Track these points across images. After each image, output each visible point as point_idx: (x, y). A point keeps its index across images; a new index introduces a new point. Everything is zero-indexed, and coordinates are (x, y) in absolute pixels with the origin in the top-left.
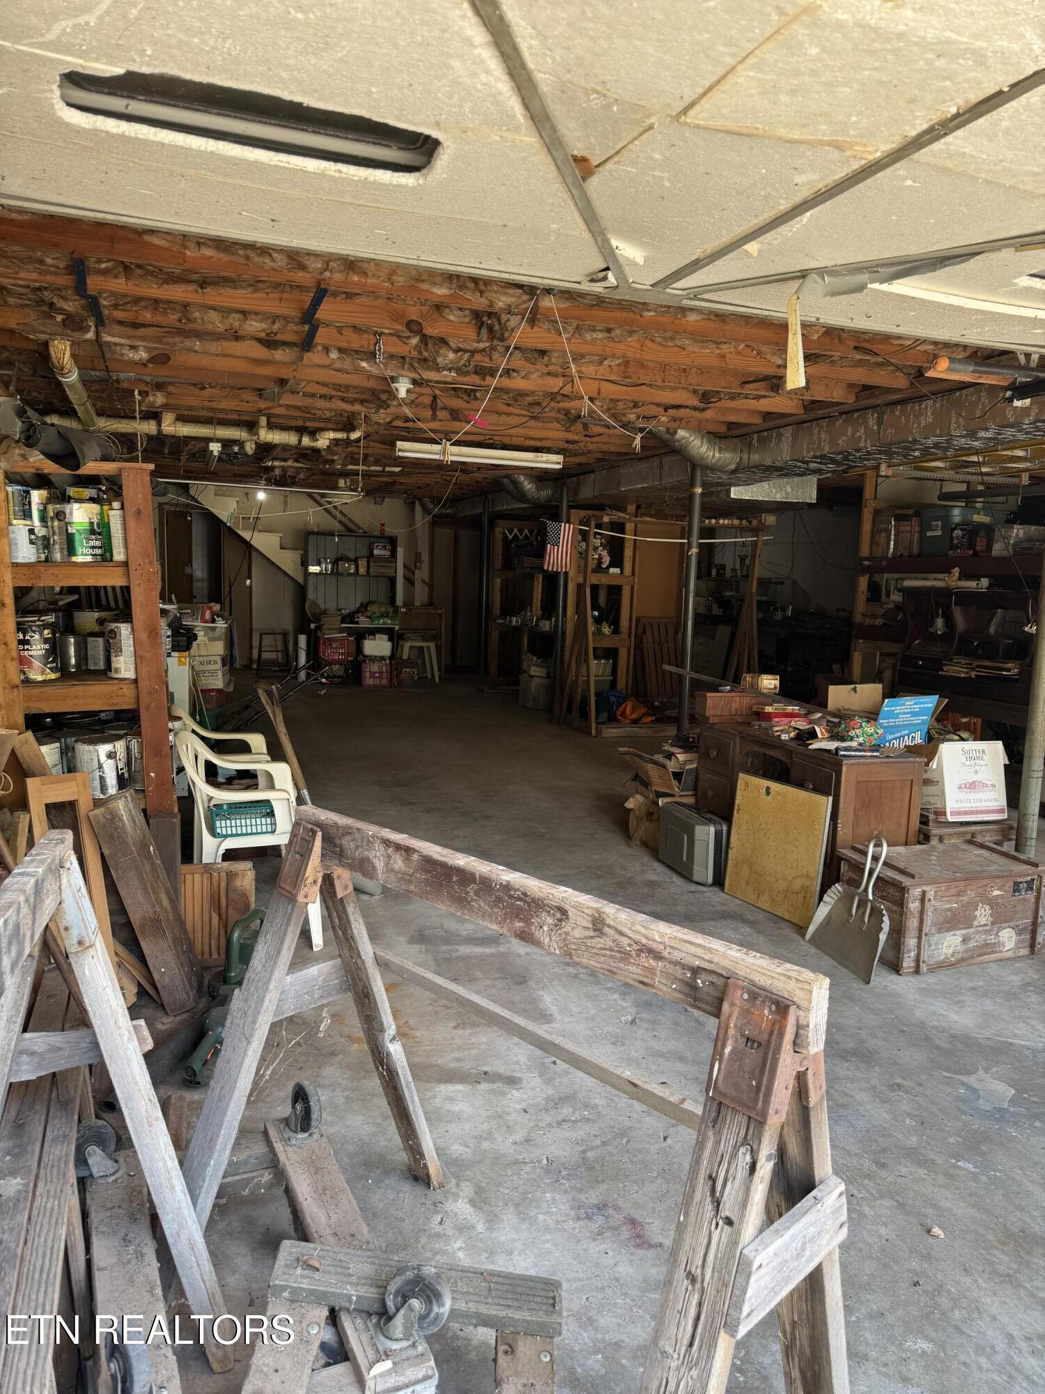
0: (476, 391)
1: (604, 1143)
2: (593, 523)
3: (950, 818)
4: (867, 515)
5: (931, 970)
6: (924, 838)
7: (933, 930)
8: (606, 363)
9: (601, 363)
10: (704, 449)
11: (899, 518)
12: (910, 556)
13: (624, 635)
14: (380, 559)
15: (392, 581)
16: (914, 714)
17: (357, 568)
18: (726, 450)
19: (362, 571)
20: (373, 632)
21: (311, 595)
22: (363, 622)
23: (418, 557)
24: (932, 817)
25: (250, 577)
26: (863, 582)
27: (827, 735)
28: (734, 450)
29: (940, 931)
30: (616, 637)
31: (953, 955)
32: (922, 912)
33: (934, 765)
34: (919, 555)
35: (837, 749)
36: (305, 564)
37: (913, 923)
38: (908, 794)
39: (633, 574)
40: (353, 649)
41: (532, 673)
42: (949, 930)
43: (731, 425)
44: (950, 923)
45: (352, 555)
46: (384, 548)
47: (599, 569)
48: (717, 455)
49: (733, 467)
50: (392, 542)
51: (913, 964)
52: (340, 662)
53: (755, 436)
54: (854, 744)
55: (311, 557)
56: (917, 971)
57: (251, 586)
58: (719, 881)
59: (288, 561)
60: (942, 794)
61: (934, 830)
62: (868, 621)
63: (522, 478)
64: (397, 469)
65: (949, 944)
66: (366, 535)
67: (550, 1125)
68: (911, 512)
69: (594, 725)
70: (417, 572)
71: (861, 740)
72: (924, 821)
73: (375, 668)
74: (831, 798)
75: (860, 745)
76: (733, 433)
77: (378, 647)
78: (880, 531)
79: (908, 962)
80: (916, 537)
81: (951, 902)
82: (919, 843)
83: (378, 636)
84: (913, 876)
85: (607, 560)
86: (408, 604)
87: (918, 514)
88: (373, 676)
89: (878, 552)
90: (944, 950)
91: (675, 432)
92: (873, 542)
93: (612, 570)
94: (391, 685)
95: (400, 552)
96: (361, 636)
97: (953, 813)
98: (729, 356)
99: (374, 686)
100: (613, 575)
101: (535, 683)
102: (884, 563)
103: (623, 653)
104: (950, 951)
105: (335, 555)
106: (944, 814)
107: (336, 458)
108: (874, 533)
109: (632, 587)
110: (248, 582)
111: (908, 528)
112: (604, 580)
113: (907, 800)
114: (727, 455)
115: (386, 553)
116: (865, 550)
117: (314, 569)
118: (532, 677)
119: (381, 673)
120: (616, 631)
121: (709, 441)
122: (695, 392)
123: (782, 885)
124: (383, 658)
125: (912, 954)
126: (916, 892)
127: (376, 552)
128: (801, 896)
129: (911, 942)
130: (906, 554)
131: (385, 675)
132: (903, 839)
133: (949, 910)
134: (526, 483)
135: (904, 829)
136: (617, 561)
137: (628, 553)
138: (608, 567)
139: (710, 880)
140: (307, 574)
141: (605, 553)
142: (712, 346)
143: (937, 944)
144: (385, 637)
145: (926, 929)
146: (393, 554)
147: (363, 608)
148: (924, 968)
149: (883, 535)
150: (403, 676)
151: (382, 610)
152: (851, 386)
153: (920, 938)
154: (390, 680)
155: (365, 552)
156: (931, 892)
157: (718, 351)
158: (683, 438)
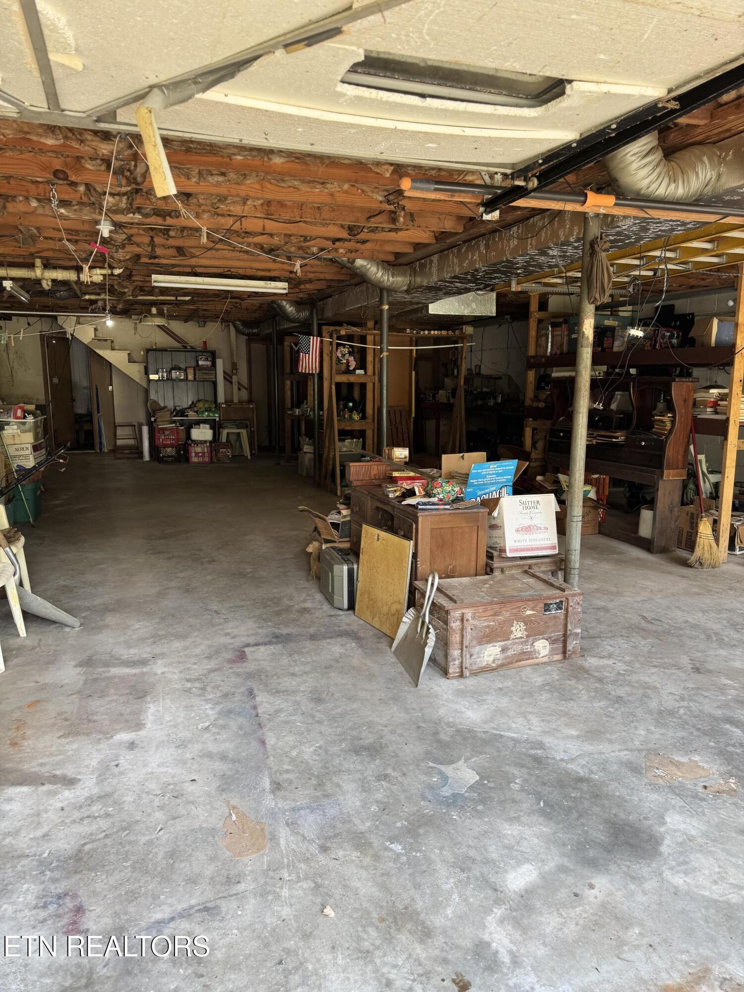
0: (169, 230)
1: (107, 836)
2: (335, 336)
3: (509, 555)
4: (533, 324)
5: (475, 674)
6: (489, 570)
7: (474, 643)
8: (249, 202)
9: (245, 203)
10: (380, 274)
11: (554, 325)
12: (562, 354)
13: (370, 420)
14: (202, 368)
15: (215, 384)
16: (498, 475)
17: (186, 375)
18: (398, 275)
19: (191, 377)
20: (198, 423)
21: (153, 396)
22: (192, 416)
23: (234, 366)
24: (495, 554)
25: (111, 385)
26: (531, 375)
27: (423, 493)
28: (404, 274)
29: (480, 643)
30: (363, 422)
31: (494, 661)
32: (462, 630)
33: (495, 514)
34: (567, 353)
35: (418, 504)
36: (147, 373)
37: (455, 638)
38: (475, 536)
39: (374, 374)
40: (183, 436)
41: (305, 450)
42: (489, 642)
43: (397, 255)
44: (488, 637)
45: (183, 366)
46: (207, 360)
47: (348, 371)
48: (391, 279)
49: (405, 288)
50: (213, 356)
51: (458, 670)
52: (171, 446)
53: (418, 263)
54: (435, 500)
55: (151, 368)
56: (461, 675)
57: (112, 391)
58: (352, 606)
59: (135, 371)
60: (503, 537)
61: (496, 564)
62: (535, 404)
63: (284, 303)
64: (187, 298)
65: (490, 653)
66: (193, 350)
67: (74, 821)
68: (561, 320)
69: (339, 487)
70: (234, 377)
71: (441, 496)
72: (490, 557)
73: (199, 449)
74: (412, 543)
75: (441, 500)
76: (400, 261)
77: (202, 433)
78: (541, 336)
79: (453, 669)
80: (566, 338)
81: (489, 621)
82: (487, 574)
83: (202, 425)
84: (455, 602)
85: (353, 364)
86: (229, 402)
87: (566, 322)
88: (197, 454)
89: (541, 351)
90: (486, 658)
91: (354, 261)
92: (538, 345)
93: (358, 372)
94: (211, 462)
95: (219, 363)
96: (190, 426)
97: (511, 551)
98: (338, 194)
99: (199, 463)
100: (359, 375)
101: (308, 457)
102: (543, 360)
103: (369, 434)
104: (491, 659)
105: (170, 366)
106: (505, 551)
107: (126, 290)
108: (538, 337)
109: (374, 384)
110: (110, 388)
111: (559, 333)
112: (352, 379)
113: (475, 541)
114: (399, 279)
115: (209, 363)
116: (532, 351)
117: (153, 377)
118: (305, 453)
119: (203, 453)
120: (364, 417)
121: (383, 268)
122: (342, 226)
123: (385, 610)
124: (205, 442)
125: (457, 662)
126: (457, 614)
127: (201, 363)
128: (396, 617)
129: (455, 653)
130: (558, 352)
131: (207, 454)
132: (473, 571)
133: (488, 626)
134: (288, 306)
135: (473, 564)
136: (362, 365)
137: (370, 358)
138: (355, 369)
139: (346, 606)
140: (149, 381)
141: (351, 359)
142: (319, 186)
143: (478, 653)
144: (208, 426)
145: (466, 643)
146: (214, 364)
147: (193, 406)
148: (467, 673)
149: (544, 338)
150: (220, 455)
151: (206, 406)
152: (460, 218)
153: (462, 649)
154: (211, 457)
155: (193, 364)
156: (469, 613)
157: (326, 191)
158: (362, 266)
